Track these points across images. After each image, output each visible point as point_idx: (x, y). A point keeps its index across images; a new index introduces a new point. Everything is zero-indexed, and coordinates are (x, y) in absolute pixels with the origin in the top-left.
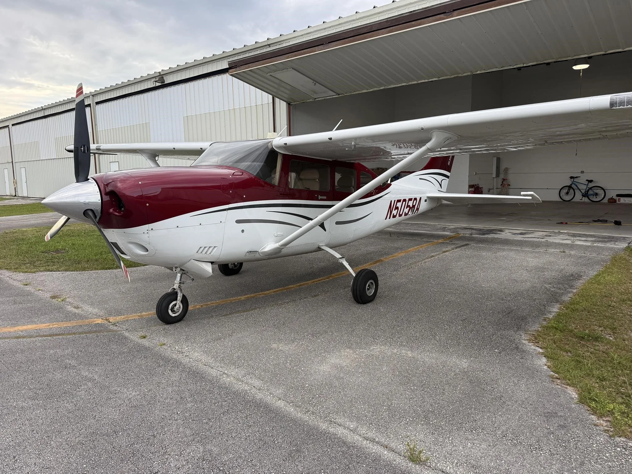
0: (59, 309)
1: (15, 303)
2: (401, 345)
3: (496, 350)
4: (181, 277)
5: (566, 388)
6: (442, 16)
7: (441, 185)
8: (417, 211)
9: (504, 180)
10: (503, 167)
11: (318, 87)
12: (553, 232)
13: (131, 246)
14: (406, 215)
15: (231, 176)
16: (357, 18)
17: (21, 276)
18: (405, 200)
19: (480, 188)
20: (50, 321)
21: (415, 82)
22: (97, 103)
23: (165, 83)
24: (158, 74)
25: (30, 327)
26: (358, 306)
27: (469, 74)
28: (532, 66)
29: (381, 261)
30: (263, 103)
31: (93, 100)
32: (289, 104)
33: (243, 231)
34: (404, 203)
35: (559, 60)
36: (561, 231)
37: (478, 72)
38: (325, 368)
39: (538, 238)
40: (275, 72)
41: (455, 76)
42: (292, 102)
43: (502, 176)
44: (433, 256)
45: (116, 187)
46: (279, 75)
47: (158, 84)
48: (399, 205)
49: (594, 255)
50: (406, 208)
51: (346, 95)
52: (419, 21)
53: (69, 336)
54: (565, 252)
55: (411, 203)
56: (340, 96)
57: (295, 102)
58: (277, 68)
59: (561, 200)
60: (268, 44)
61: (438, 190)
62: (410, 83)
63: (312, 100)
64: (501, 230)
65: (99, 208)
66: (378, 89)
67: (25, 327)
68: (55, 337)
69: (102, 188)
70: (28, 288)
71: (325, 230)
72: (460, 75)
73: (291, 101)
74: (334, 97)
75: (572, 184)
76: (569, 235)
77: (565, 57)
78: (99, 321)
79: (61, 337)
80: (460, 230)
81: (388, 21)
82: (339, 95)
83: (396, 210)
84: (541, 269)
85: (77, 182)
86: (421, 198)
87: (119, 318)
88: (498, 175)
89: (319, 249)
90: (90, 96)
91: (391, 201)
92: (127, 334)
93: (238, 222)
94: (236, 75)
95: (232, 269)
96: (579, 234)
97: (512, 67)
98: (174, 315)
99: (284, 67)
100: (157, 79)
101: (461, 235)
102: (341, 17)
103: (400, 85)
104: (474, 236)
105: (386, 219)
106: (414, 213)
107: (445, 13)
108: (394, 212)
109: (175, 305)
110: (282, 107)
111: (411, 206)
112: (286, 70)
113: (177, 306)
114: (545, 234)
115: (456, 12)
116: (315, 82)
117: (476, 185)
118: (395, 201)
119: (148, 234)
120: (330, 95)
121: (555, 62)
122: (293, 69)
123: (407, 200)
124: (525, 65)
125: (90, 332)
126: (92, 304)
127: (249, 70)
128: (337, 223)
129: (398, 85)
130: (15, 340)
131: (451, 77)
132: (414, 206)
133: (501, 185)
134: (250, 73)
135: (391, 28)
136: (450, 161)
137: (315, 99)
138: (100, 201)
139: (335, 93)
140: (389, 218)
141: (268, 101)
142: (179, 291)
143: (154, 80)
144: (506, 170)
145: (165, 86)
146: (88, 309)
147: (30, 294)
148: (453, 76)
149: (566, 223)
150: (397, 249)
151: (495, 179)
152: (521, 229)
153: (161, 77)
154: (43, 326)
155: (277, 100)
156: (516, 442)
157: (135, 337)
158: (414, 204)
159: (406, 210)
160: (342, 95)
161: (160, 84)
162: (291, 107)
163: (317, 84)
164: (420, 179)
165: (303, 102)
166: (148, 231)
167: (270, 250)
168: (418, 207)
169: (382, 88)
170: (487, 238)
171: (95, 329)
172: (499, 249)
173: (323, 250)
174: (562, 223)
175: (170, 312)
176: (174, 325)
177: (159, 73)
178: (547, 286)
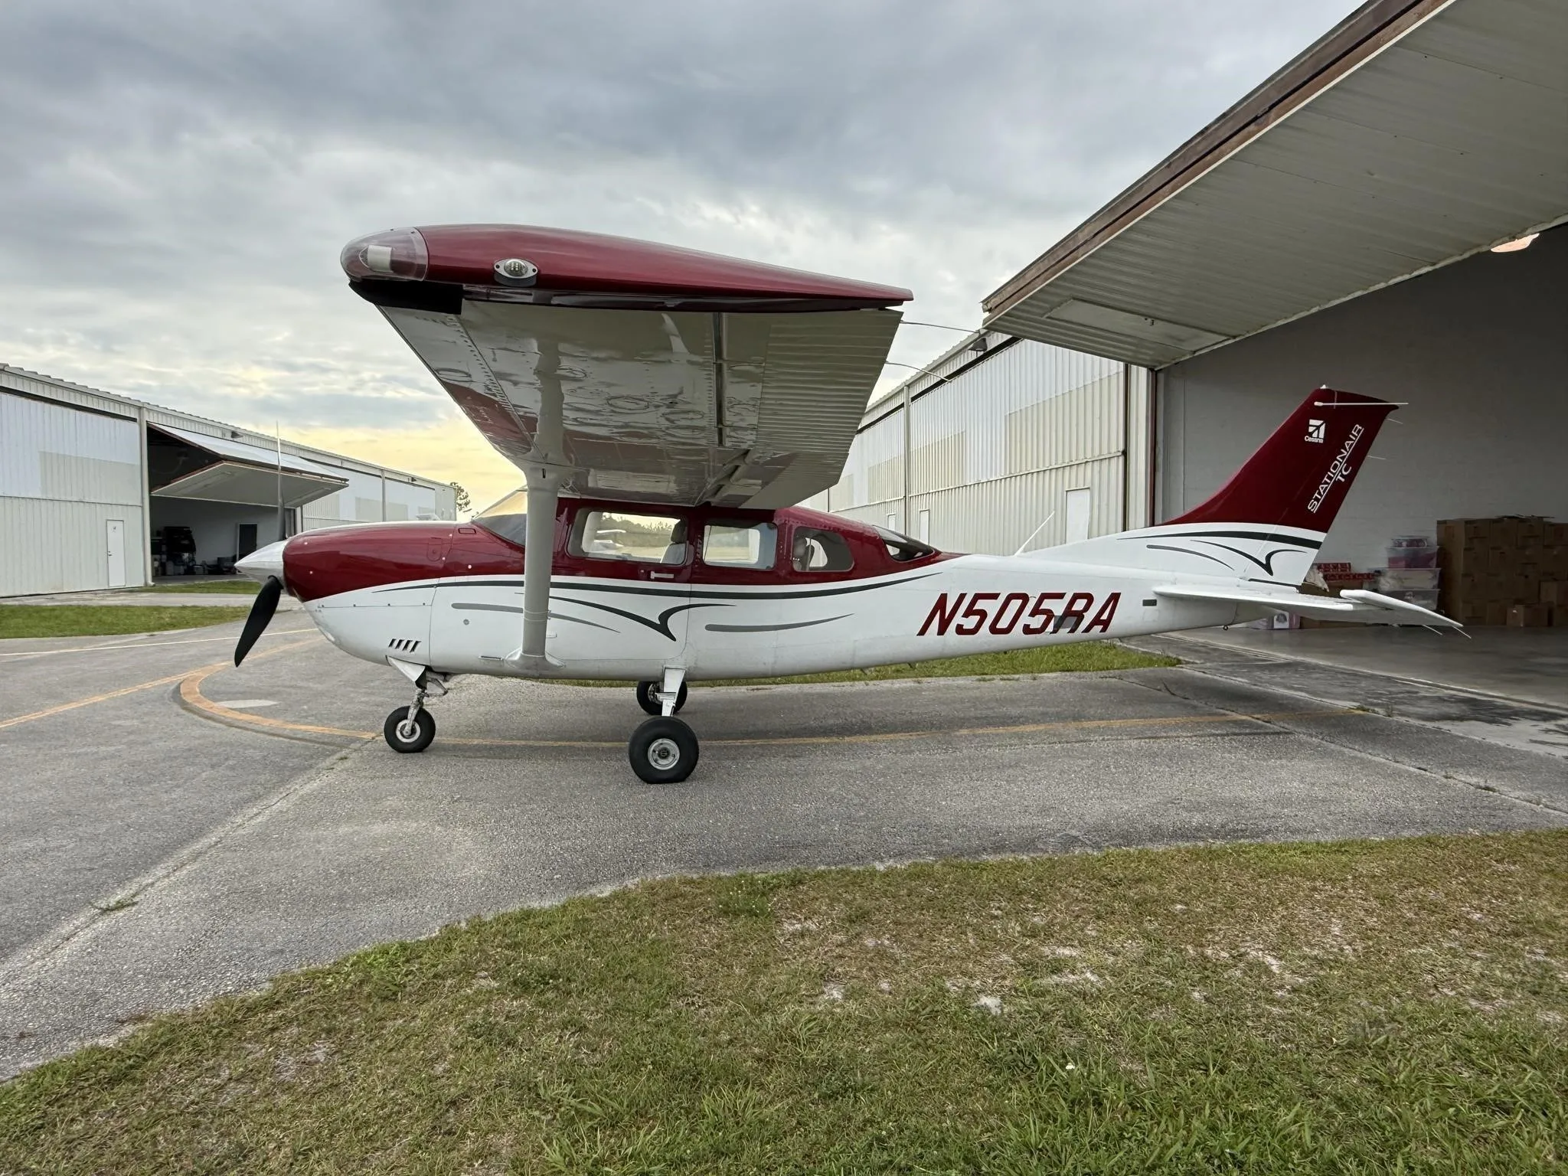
6: (1252, 127)
11: (1168, 328)
14: (1029, 631)
18: (1019, 596)
21: (1382, 285)
22: (913, 399)
23: (989, 350)
24: (977, 335)
30: (1111, 375)
31: (907, 396)
32: (1151, 369)
33: (466, 622)
34: (1017, 602)
40: (1052, 310)
41: (1474, 251)
42: (1155, 367)
47: (981, 353)
48: (988, 605)
50: (1032, 616)
51: (1248, 335)
52: (1217, 152)
55: (1056, 606)
56: (1237, 339)
58: (1048, 302)
61: (1251, 580)
62: (1372, 289)
63: (1188, 357)
65: (279, 572)
66: (1308, 313)
73: (1153, 364)
74: (1226, 343)
82: (1234, 337)
83: (975, 619)
86: (1115, 596)
90: (904, 388)
91: (943, 595)
93: (456, 606)
98: (405, 741)
100: (974, 345)
103: (1350, 297)
105: (921, 633)
106: (1083, 632)
107: (1256, 118)
108: (966, 621)
109: (404, 726)
110: (1141, 376)
111: (1059, 613)
112: (1065, 304)
115: (1274, 112)
116: (1149, 317)
118: (963, 595)
120: (1209, 342)
122: (1074, 299)
123: (1034, 595)
128: (712, 628)
132: (1075, 614)
135: (1177, 179)
137: (1195, 352)
138: (283, 566)
139: (1225, 335)
140: (941, 633)
141: (1117, 375)
143: (971, 346)
145: (988, 354)
148: (1467, 255)
153: (981, 339)
155: (1133, 368)
159: (1031, 621)
160: (1242, 338)
161: (982, 353)
162: (1155, 376)
163: (1157, 321)
164: (1151, 547)
165: (1174, 362)
169: (1314, 310)
175: (399, 734)
177: (979, 331)
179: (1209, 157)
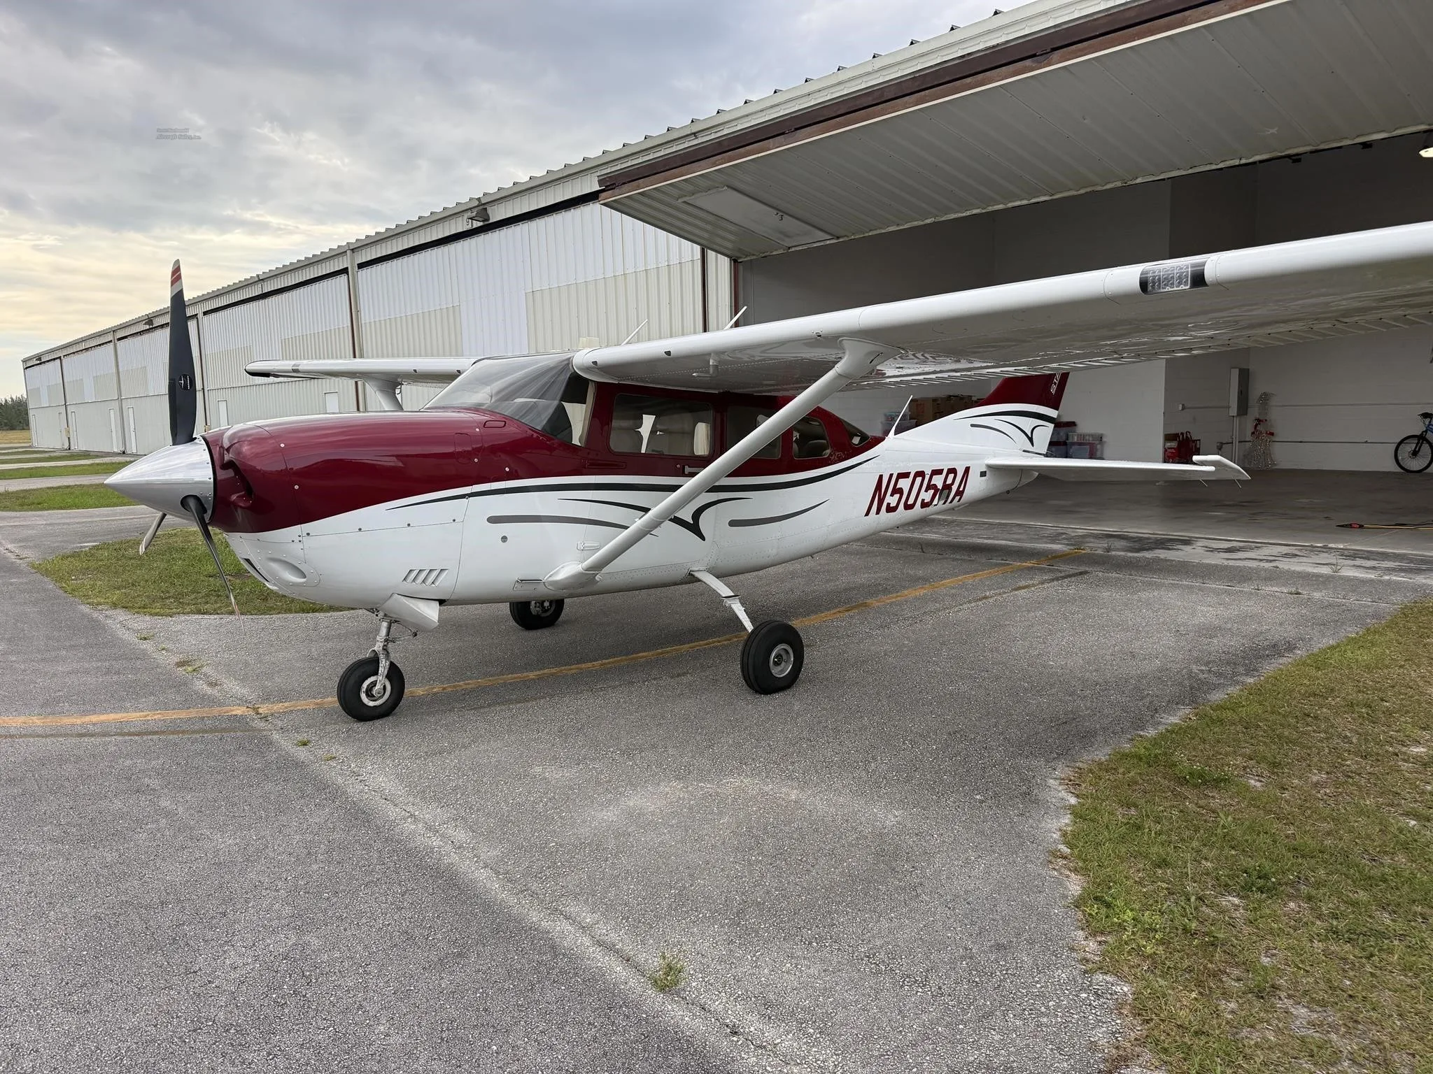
0: (180, 685)
1: (108, 672)
2: (790, 777)
3: (978, 797)
4: (389, 629)
5: (1068, 877)
6: (1028, 63)
7: (1031, 440)
8: (958, 498)
9: (1259, 421)
10: (1256, 391)
11: (789, 224)
12: (1312, 546)
13: (274, 566)
14: (924, 505)
15: (478, 430)
16: (876, 68)
17: (143, 622)
18: (921, 474)
19: (1194, 441)
20: (155, 707)
21: (1001, 207)
22: (361, 266)
23: (491, 221)
24: (476, 203)
25: (112, 716)
26: (750, 696)
27: (1119, 184)
28: (1261, 162)
29: (865, 605)
30: (683, 261)
31: (353, 260)
32: (735, 261)
33: (504, 539)
34: (919, 480)
35: (1322, 147)
36: (1330, 545)
37: (1139, 180)
38: (610, 815)
39: (1261, 560)
40: (693, 194)
41: (1089, 190)
42: (740, 258)
43: (1254, 412)
44: (986, 598)
45: (239, 453)
46: (703, 201)
47: (477, 224)
48: (904, 484)
49: (1367, 601)
50: (926, 491)
51: (853, 237)
52: (980, 76)
53: (171, 737)
54: (1299, 594)
55: (938, 481)
56: (841, 240)
57: (747, 256)
58: (696, 187)
59: (1399, 470)
60: (693, 131)
61: (1024, 451)
62: (990, 209)
63: (781, 251)
64: (1187, 542)
65: (209, 492)
66: (922, 223)
67: (103, 717)
68: (145, 738)
69: (216, 456)
70: (146, 645)
71: (703, 539)
72: (1099, 188)
73: (738, 255)
74: (828, 242)
75: (1426, 431)
76: (1342, 555)
77: (1334, 141)
78: (239, 711)
79: (155, 737)
80: (1092, 540)
81: (915, 77)
82: (838, 238)
83: (897, 496)
84: (1210, 631)
85: (175, 443)
86: (967, 470)
87: (278, 707)
88: (1243, 408)
89: (691, 579)
90: (346, 252)
91: (881, 477)
92: (276, 736)
93: (493, 520)
94: (615, 205)
95: (538, 616)
96: (1368, 552)
97: (1214, 167)
98: (371, 704)
99: (709, 184)
100: (474, 214)
101: (1083, 552)
102: (843, 68)
103: (968, 213)
104: (1114, 553)
105: (867, 514)
106: (951, 502)
107: (1034, 56)
108: (891, 500)
109: (374, 684)
110: (721, 267)
111: (940, 487)
112: (715, 190)
113: (378, 687)
114: (1285, 550)
115: (1056, 54)
116: (782, 212)
117: (1182, 434)
118: (891, 475)
119: (301, 544)
120: (819, 239)
121: (1312, 152)
122: (728, 187)
123: (928, 472)
124: (1243, 161)
125: (212, 731)
126: (243, 680)
127: (639, 193)
128: (733, 523)
129: (964, 214)
130: (74, 740)
131: (1105, 188)
132: (947, 487)
133: (1253, 433)
134: (641, 197)
135: (923, 93)
136: (1055, 383)
137: (789, 248)
138: (212, 480)
139: (830, 234)
140: (878, 513)
141: (693, 256)
142: (382, 657)
143: (469, 214)
144: (1265, 398)
145: (489, 227)
146: (233, 687)
147: (144, 655)
148: (1082, 191)
149: (1361, 526)
150: (915, 581)
151: (1237, 421)
152: (1236, 539)
153: (481, 208)
154: (134, 717)
155: (711, 255)
156: (883, 968)
157: (286, 743)
158: (949, 481)
159: (926, 496)
160: (846, 239)
161: (480, 224)
162: (741, 268)
163: (785, 216)
164: (972, 425)
165: (763, 255)
166: (301, 539)
167: (566, 578)
168: (961, 489)
169: (928, 221)
170: (1138, 560)
171: (224, 726)
172: (1150, 584)
173: (699, 580)
174: (1350, 526)
175: (363, 696)
176: (371, 723)
177: (479, 199)
178: (1195, 668)
179: (969, 80)
